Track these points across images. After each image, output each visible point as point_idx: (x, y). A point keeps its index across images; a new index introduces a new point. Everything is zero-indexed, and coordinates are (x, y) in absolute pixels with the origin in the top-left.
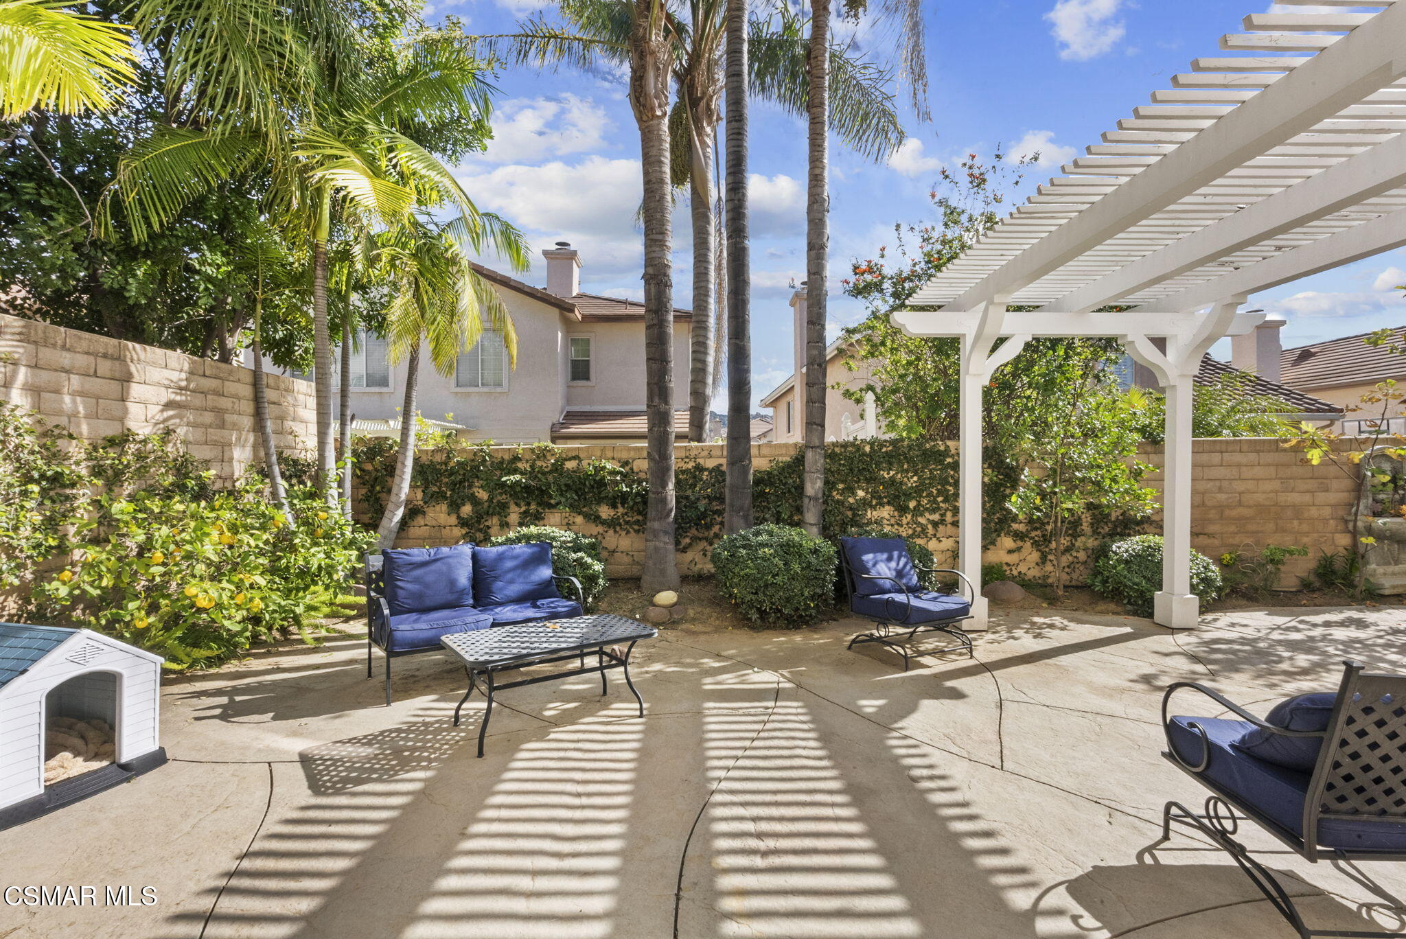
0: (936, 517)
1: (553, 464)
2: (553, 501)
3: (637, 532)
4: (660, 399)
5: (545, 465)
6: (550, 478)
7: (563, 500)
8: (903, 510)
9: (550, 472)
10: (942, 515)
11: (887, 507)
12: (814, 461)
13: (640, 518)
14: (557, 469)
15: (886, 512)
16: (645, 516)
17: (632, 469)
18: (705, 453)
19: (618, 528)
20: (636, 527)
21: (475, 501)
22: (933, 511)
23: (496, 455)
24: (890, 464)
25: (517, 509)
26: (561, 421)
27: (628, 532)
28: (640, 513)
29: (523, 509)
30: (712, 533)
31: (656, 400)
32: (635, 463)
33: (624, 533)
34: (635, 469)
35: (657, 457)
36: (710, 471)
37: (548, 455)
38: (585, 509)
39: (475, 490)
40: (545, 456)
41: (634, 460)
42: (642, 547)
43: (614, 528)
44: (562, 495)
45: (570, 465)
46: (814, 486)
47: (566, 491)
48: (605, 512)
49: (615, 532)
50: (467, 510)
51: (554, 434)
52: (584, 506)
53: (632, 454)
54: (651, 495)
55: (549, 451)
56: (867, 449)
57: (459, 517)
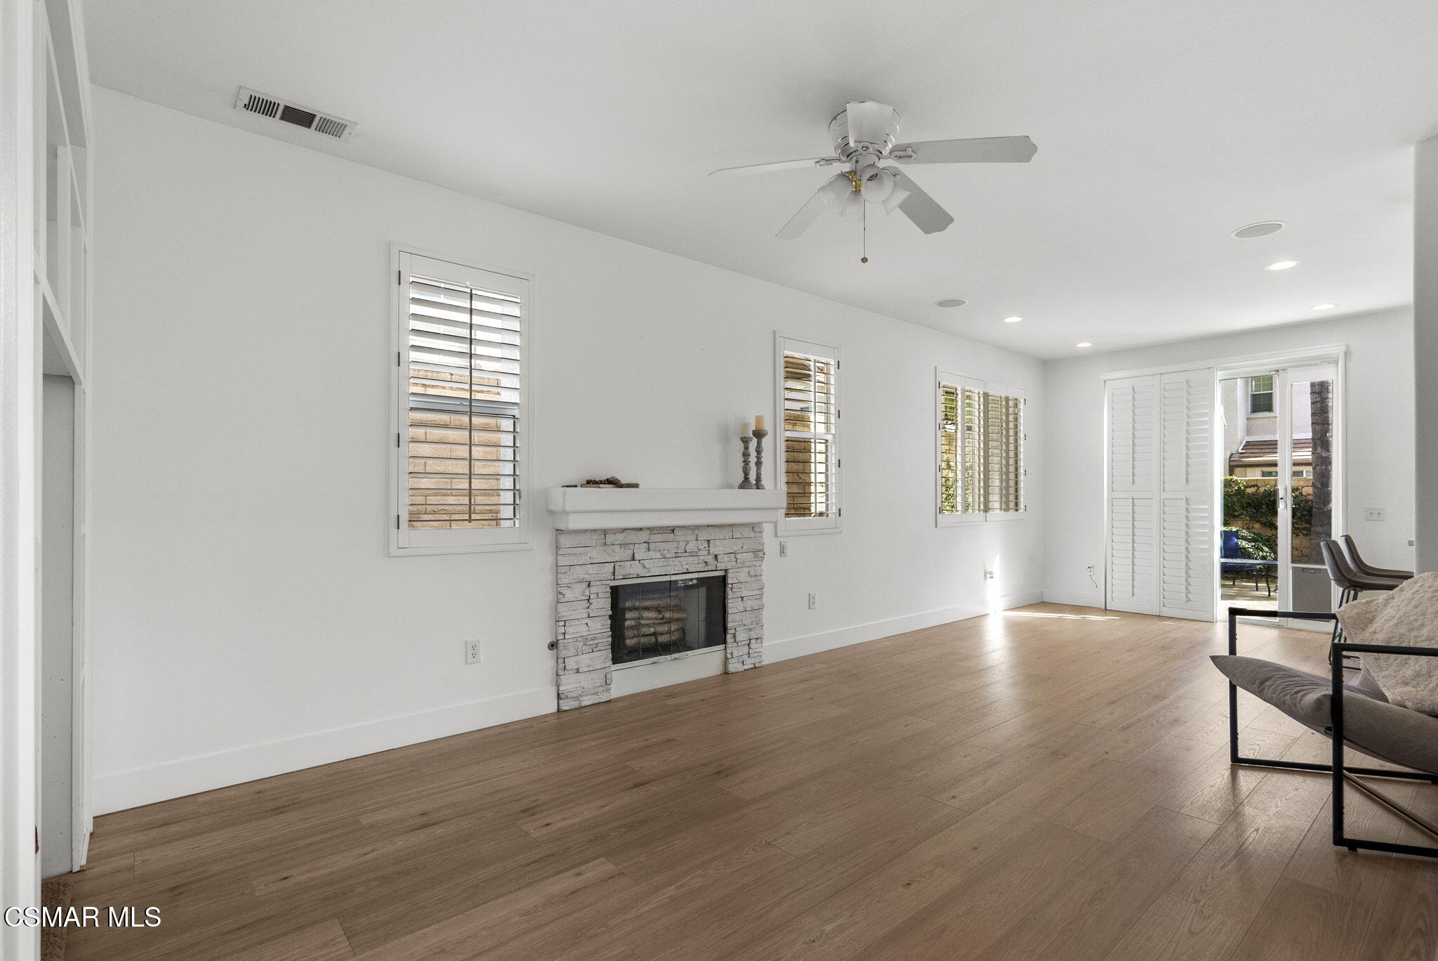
1: (1236, 490)
2: (1236, 514)
3: (1306, 535)
4: (1322, 448)
5: (1230, 490)
6: (1235, 499)
7: (1244, 512)
9: (1235, 495)
13: (1308, 526)
14: (1240, 494)
16: (1310, 524)
17: (1301, 493)
20: (1305, 532)
26: (1240, 451)
28: (1307, 523)
31: (1319, 450)
34: (1304, 494)
35: (1319, 486)
38: (1261, 519)
41: (1303, 487)
42: (1308, 545)
44: (1243, 509)
45: (1249, 491)
47: (1247, 507)
51: (1232, 463)
52: (1261, 517)
54: (1314, 510)
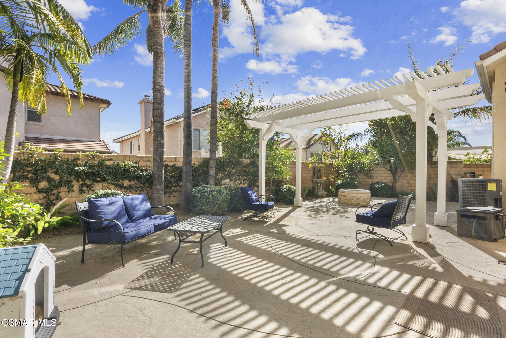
0: (239, 182)
1: (99, 162)
3: (140, 191)
5: (94, 162)
6: (97, 169)
7: (109, 178)
8: (231, 180)
9: (97, 166)
10: (241, 181)
11: (227, 179)
12: (213, 164)
14: (101, 165)
15: (227, 181)
18: (169, 160)
19: (131, 190)
21: (49, 180)
22: (239, 180)
23: (63, 157)
24: (229, 165)
25: (77, 183)
26: (25, 141)
27: (136, 191)
29: (81, 183)
30: (171, 190)
31: (160, 138)
32: (139, 163)
33: (134, 192)
35: (159, 161)
36: (171, 167)
37: (96, 158)
38: (116, 182)
39: (49, 174)
40: (93, 158)
43: (130, 190)
45: (109, 163)
46: (212, 172)
48: (126, 183)
49: (130, 191)
50: (43, 184)
53: (138, 159)
54: (156, 175)
55: (96, 156)
56: (222, 160)
57: (37, 188)
